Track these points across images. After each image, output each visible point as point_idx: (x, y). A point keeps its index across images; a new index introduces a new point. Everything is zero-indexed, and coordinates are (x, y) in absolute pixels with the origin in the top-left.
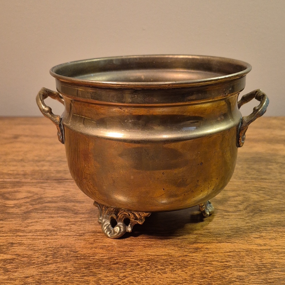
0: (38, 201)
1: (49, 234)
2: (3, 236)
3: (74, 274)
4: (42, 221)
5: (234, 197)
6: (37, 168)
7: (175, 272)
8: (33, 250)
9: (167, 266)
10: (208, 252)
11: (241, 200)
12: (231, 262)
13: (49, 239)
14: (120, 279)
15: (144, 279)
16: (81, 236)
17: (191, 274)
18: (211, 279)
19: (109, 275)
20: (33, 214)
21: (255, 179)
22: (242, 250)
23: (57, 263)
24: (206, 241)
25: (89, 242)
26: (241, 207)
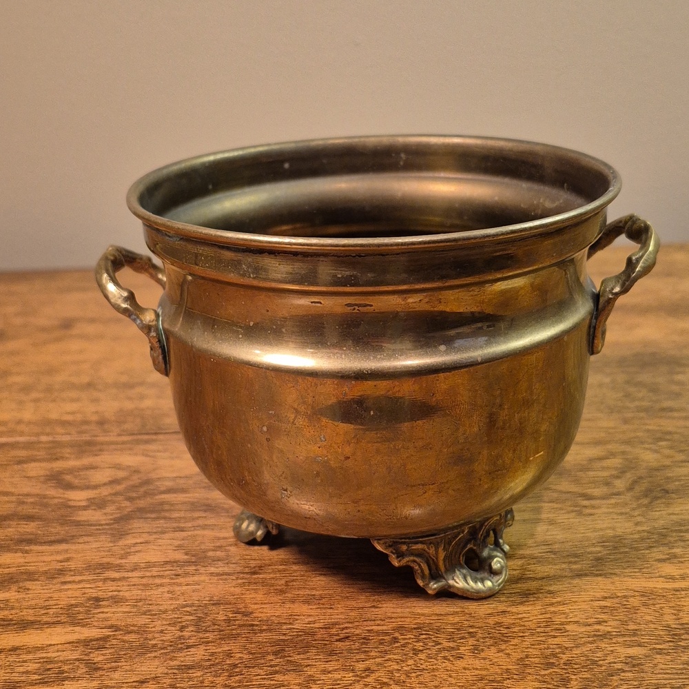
0: (142, 490)
1: (180, 572)
2: (74, 582)
3: (251, 670)
4: (160, 541)
5: (600, 459)
6: (129, 405)
7: (483, 655)
8: (148, 614)
9: (462, 641)
10: (554, 600)
11: (619, 466)
12: (610, 623)
13: (180, 585)
14: (357, 676)
15: (414, 675)
16: (255, 573)
17: (519, 657)
18: (565, 667)
19: (331, 669)
20: (136, 524)
21: (646, 410)
22: (631, 593)
23: (208, 642)
24: (546, 574)
25: (275, 588)
26: (620, 484)
